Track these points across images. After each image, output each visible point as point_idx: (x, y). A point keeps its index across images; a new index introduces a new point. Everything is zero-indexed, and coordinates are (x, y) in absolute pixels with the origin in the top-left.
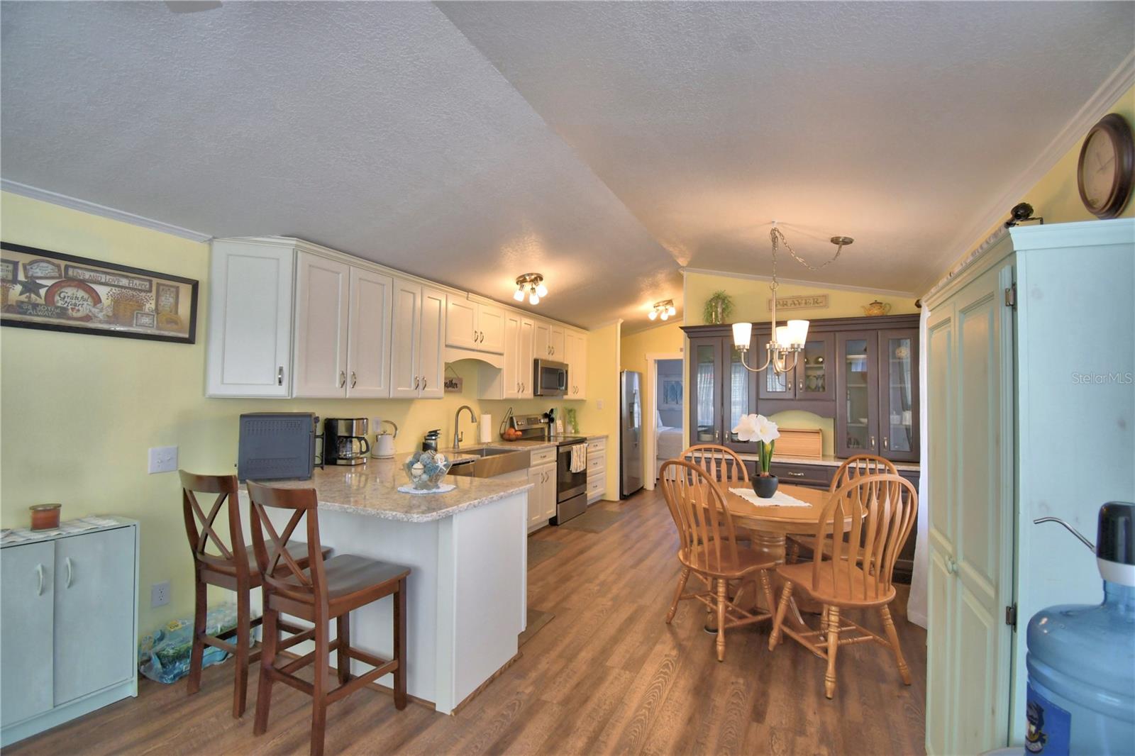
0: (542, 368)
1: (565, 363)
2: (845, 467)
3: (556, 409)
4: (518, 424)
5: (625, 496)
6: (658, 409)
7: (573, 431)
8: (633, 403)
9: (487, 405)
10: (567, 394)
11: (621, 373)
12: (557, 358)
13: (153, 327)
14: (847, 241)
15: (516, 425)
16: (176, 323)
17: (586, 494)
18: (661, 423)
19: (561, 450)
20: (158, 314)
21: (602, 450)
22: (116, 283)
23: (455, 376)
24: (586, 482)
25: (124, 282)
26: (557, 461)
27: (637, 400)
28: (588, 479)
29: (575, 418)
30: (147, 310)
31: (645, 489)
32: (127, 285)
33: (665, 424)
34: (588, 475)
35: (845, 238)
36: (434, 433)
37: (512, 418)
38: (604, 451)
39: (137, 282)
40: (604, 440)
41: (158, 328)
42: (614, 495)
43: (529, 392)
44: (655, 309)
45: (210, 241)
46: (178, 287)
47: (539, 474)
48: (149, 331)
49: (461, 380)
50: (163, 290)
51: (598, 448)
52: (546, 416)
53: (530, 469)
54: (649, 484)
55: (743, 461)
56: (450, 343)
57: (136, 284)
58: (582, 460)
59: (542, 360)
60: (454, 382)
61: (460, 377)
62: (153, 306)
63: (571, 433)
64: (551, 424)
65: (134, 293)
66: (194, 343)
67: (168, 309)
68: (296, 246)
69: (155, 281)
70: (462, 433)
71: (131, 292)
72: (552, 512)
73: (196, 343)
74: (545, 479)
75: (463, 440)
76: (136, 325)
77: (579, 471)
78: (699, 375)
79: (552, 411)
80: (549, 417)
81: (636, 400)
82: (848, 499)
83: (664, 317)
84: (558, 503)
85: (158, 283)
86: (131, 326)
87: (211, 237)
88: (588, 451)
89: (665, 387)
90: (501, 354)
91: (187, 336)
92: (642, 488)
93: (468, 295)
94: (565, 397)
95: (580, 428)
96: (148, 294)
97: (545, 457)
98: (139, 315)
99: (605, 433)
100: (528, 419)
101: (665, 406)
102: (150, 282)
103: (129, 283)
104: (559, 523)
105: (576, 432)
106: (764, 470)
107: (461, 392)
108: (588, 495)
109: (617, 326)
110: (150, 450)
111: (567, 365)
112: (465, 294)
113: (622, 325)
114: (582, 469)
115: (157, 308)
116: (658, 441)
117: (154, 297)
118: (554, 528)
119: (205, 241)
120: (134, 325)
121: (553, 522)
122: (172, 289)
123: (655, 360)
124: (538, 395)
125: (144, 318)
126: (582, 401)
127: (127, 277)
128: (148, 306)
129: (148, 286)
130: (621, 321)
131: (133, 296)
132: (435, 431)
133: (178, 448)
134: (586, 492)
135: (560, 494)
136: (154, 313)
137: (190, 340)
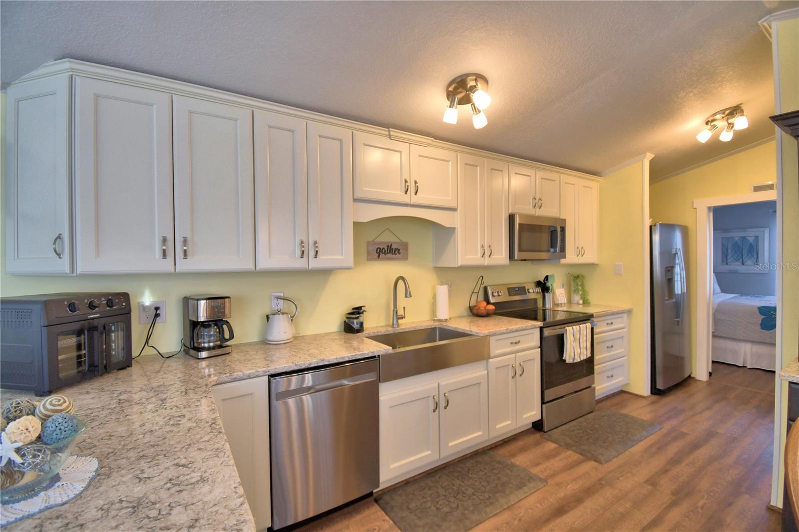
0: (520, 224)
1: (562, 217)
3: (553, 276)
4: (493, 296)
5: (659, 390)
6: (716, 273)
8: (673, 267)
9: (446, 274)
10: (565, 257)
11: (651, 227)
12: (548, 211)
17: (594, 388)
18: (718, 289)
19: (547, 332)
21: (623, 328)
23: (396, 240)
24: (593, 373)
26: (541, 347)
27: (680, 261)
28: (596, 367)
29: (583, 285)
31: (694, 378)
33: (724, 290)
34: (596, 362)
36: (357, 311)
37: (485, 289)
38: (625, 329)
40: (625, 315)
42: (643, 387)
43: (501, 256)
44: (709, 127)
47: (508, 365)
49: (405, 246)
51: (613, 327)
52: (539, 284)
53: (491, 360)
54: (700, 369)
56: (358, 195)
58: (583, 345)
59: (521, 215)
60: (394, 247)
61: (403, 240)
63: (578, 304)
64: (547, 294)
70: (404, 308)
72: (533, 414)
74: (518, 372)
75: (406, 318)
77: (578, 360)
79: (547, 278)
80: (543, 286)
81: (677, 262)
83: (726, 137)
84: (543, 403)
88: (596, 330)
89: (723, 245)
90: (454, 209)
92: (690, 376)
94: (563, 261)
95: (591, 298)
97: (517, 343)
99: (625, 306)
100: (509, 289)
101: (725, 268)
104: (546, 429)
105: (586, 302)
107: (407, 259)
108: (597, 388)
109: (644, 164)
111: (564, 221)
112: (384, 131)
113: (651, 161)
114: (583, 357)
116: (714, 314)
118: (538, 436)
121: (538, 426)
123: (709, 208)
124: (516, 260)
126: (592, 266)
130: (649, 156)
132: (360, 308)
134: (593, 386)
135: (546, 392)
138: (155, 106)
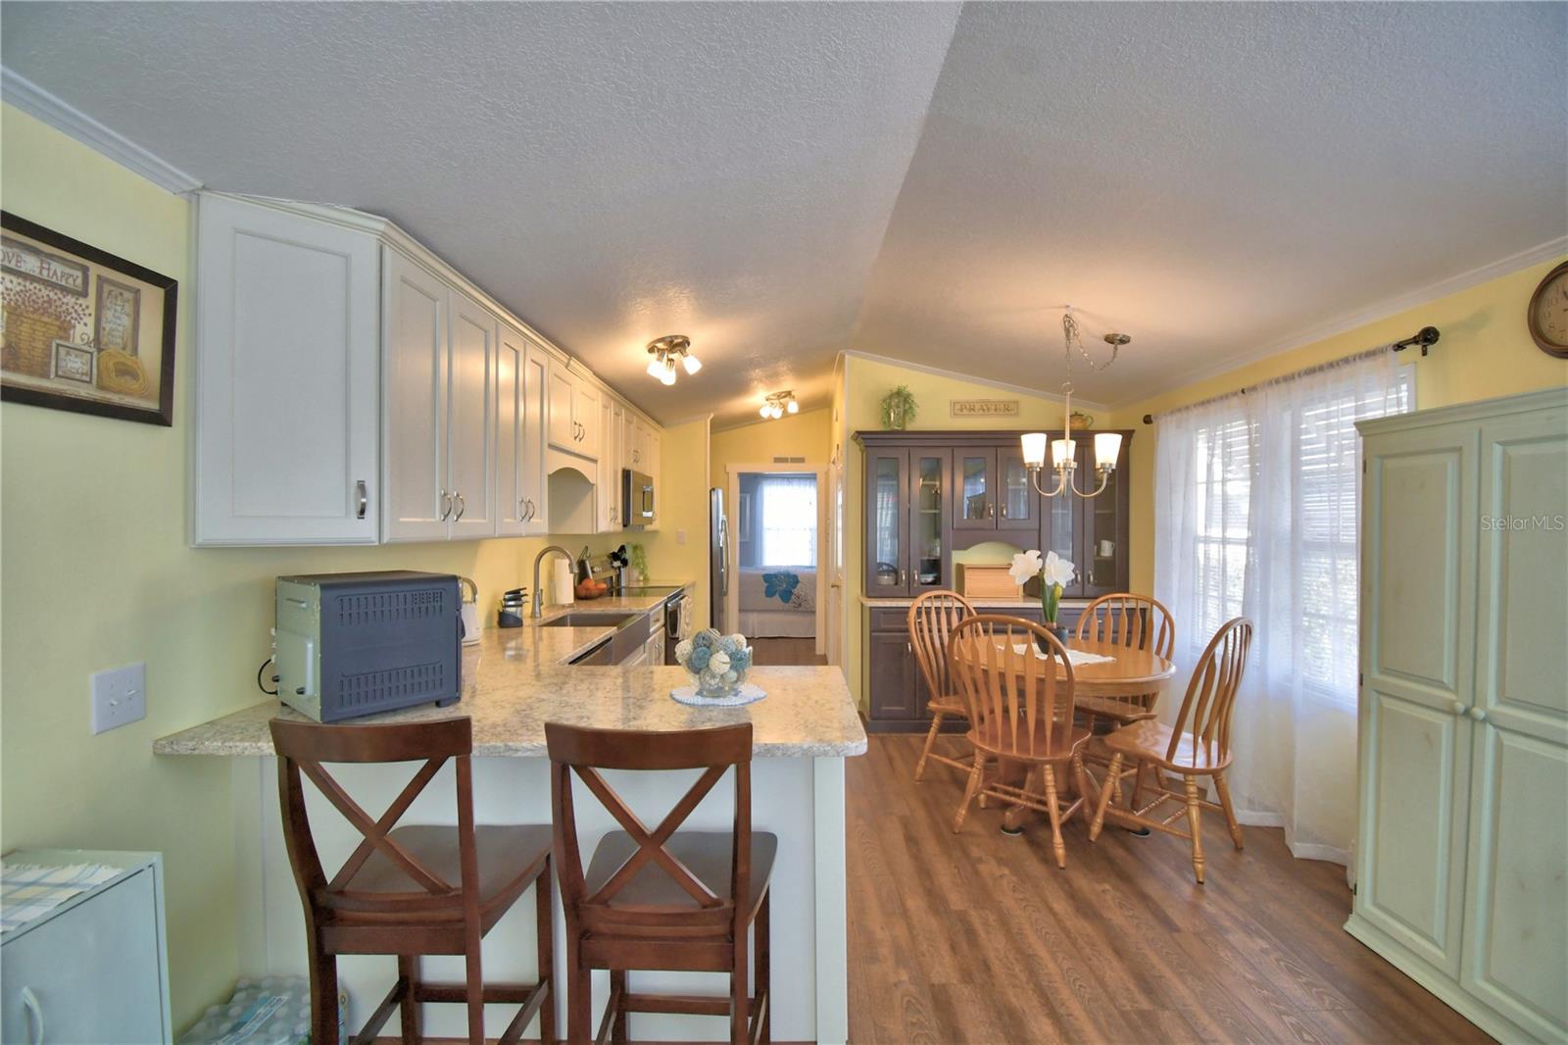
0: (633, 483)
1: (648, 475)
2: (1092, 609)
4: (593, 572)
7: (641, 578)
10: (652, 523)
12: (642, 466)
13: (90, 382)
14: (1124, 341)
15: (590, 572)
16: (134, 376)
20: (100, 350)
22: (12, 265)
25: (31, 264)
26: (665, 625)
29: (644, 558)
30: (78, 341)
32: (36, 273)
35: (1124, 336)
36: (516, 595)
37: (586, 563)
39: (56, 266)
40: (692, 588)
41: (101, 387)
43: (619, 521)
45: (194, 195)
46: (138, 291)
47: (653, 647)
48: (85, 392)
50: (110, 292)
52: (615, 556)
53: (648, 641)
55: (975, 608)
56: (551, 439)
57: (55, 273)
62: (90, 331)
63: (638, 581)
64: (623, 569)
65: (51, 294)
66: (170, 425)
67: (119, 341)
68: (384, 234)
69: (95, 269)
70: (542, 591)
71: (45, 292)
73: (174, 423)
74: (659, 654)
76: (57, 375)
78: (879, 495)
79: (623, 548)
82: (1112, 646)
85: (99, 277)
86: (45, 375)
87: (199, 184)
90: (595, 460)
91: (153, 405)
93: (570, 360)
96: (81, 301)
97: (658, 620)
98: (62, 351)
100: (602, 563)
102: (85, 270)
103: (42, 268)
105: (646, 579)
106: (1052, 621)
109: (706, 423)
110: (92, 678)
111: (652, 479)
112: (564, 358)
113: (712, 423)
115: (97, 340)
117: (92, 310)
119: (184, 192)
120: (52, 376)
122: (127, 295)
123: (739, 475)
124: (630, 525)
125: (72, 358)
126: (655, 532)
127: (36, 252)
128: (79, 329)
129: (79, 281)
130: (712, 416)
131: (50, 301)
132: (517, 592)
133: (145, 667)
136: (92, 350)
137: (160, 418)
138: (438, 303)
